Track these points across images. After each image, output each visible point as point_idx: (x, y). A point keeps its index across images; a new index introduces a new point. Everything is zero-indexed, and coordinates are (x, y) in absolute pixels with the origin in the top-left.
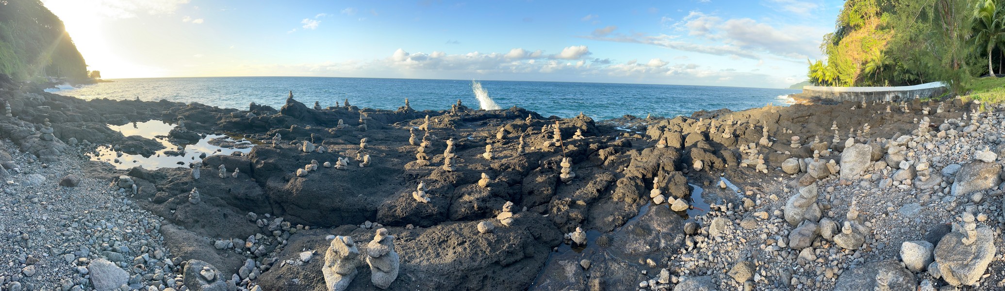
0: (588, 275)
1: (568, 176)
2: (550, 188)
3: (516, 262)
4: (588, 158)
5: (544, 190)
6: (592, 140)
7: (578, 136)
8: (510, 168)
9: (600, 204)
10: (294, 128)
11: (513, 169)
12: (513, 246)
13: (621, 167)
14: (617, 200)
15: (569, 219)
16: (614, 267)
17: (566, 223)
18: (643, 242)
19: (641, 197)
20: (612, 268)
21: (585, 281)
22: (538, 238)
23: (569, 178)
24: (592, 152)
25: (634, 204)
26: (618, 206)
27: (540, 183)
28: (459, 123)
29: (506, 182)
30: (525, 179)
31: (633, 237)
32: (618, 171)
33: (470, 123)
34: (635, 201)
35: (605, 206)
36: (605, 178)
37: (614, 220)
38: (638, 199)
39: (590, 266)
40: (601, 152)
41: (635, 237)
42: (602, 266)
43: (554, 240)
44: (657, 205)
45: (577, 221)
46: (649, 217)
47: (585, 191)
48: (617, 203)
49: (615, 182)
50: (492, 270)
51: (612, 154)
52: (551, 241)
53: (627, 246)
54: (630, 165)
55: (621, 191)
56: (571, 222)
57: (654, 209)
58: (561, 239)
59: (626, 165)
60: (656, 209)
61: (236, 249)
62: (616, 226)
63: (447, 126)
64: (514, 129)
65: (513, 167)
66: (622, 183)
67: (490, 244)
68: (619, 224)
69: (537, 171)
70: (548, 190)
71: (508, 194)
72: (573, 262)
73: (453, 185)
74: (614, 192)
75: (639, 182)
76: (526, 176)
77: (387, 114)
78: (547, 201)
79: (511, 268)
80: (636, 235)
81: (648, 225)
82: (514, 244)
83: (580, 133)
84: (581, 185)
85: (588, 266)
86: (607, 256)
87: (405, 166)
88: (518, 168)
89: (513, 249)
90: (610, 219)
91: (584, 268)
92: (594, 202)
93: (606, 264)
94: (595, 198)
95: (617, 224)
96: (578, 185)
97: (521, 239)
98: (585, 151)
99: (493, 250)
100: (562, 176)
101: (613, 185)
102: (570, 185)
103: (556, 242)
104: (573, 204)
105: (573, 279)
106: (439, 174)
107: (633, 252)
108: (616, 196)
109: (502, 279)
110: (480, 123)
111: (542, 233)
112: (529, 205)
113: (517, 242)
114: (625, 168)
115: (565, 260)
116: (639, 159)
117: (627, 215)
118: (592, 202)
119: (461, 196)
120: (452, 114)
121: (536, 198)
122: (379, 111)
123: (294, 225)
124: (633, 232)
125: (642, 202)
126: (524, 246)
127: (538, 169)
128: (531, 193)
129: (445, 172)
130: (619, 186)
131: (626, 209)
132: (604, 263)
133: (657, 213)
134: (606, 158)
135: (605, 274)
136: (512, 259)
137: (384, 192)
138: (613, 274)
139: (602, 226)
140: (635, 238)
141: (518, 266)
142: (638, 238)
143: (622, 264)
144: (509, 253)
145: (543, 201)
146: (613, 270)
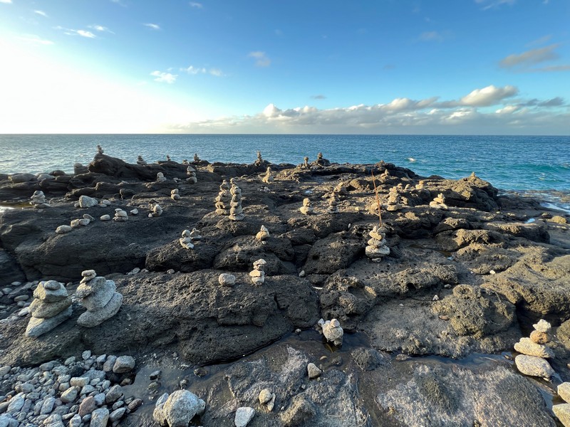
0: (303, 387)
1: (376, 250)
2: (339, 258)
3: (235, 325)
4: (434, 236)
5: (331, 259)
6: (456, 213)
7: (438, 203)
8: (306, 225)
9: (401, 305)
10: (99, 185)
11: (308, 228)
12: (241, 307)
13: (485, 267)
14: (436, 313)
15: (336, 304)
16: (345, 405)
17: (330, 307)
18: (423, 412)
19: (487, 333)
20: (340, 405)
21: (294, 390)
22: (283, 309)
23: (376, 253)
24: (445, 228)
25: (464, 337)
26: (431, 323)
27: (332, 249)
29: (290, 239)
30: (318, 241)
31: (414, 388)
32: (475, 270)
34: (469, 333)
35: (411, 312)
36: (436, 273)
37: (403, 339)
38: (478, 334)
39: (316, 377)
40: (461, 233)
41: (417, 390)
42: (330, 389)
43: (301, 319)
44: (518, 372)
45: (345, 310)
46: (477, 379)
47: (389, 278)
48: (432, 318)
49: (453, 285)
50: (205, 324)
51: (480, 240)
52: (297, 319)
53: (391, 393)
54: (508, 270)
55: (451, 304)
56: (337, 308)
57: (503, 374)
58: (312, 322)
59: (497, 266)
60: (509, 378)
62: (400, 349)
64: (360, 185)
65: (310, 225)
66: (463, 292)
67: (218, 297)
68: (407, 349)
69: (338, 235)
70: (336, 260)
71: (287, 253)
72: (303, 357)
73: (232, 234)
74: (440, 299)
75: (500, 307)
76: (322, 237)
78: (329, 272)
79: (227, 330)
80: (421, 390)
81: (460, 393)
82: (243, 306)
83: (442, 200)
84: (392, 267)
85: (314, 375)
86: (349, 381)
88: (315, 227)
89: (238, 310)
90: (399, 334)
91: (307, 374)
92: (395, 298)
93: (337, 391)
94: (398, 294)
95: (404, 349)
96: (388, 266)
97: (255, 302)
98: (434, 225)
99: (218, 304)
100: (368, 249)
101: (447, 288)
102: (376, 263)
103: (303, 323)
104: (357, 289)
105: (285, 378)
107: (391, 411)
108: (439, 307)
109: (211, 336)
111: (291, 305)
112: (308, 270)
113: (247, 304)
114: (492, 272)
115: (297, 349)
116: (536, 267)
117: (434, 346)
118: (388, 297)
119: (232, 246)
121: (319, 265)
124: (421, 379)
125: (484, 344)
126: (254, 312)
127: (340, 233)
128: (316, 258)
130: (455, 294)
131: (441, 336)
132: (334, 388)
133: (502, 388)
134: (465, 244)
135: (323, 404)
136: (233, 321)
138: (333, 414)
139: (379, 336)
140: (415, 392)
141: (237, 330)
142: (421, 396)
143: (359, 412)
144: (231, 313)
145: (325, 270)
146: (338, 408)
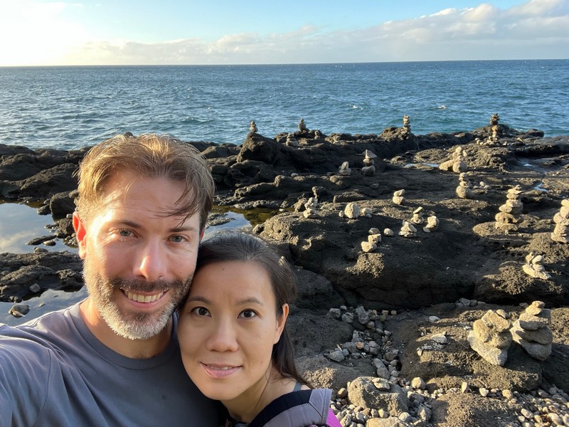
28: (510, 160)
33: (528, 160)
61: (353, 354)
63: (488, 164)
77: (375, 142)
87: (474, 229)
106: (546, 245)
110: (547, 161)
120: (492, 143)
122: (360, 137)
123: (380, 312)
129: (555, 243)
137: (469, 263)
